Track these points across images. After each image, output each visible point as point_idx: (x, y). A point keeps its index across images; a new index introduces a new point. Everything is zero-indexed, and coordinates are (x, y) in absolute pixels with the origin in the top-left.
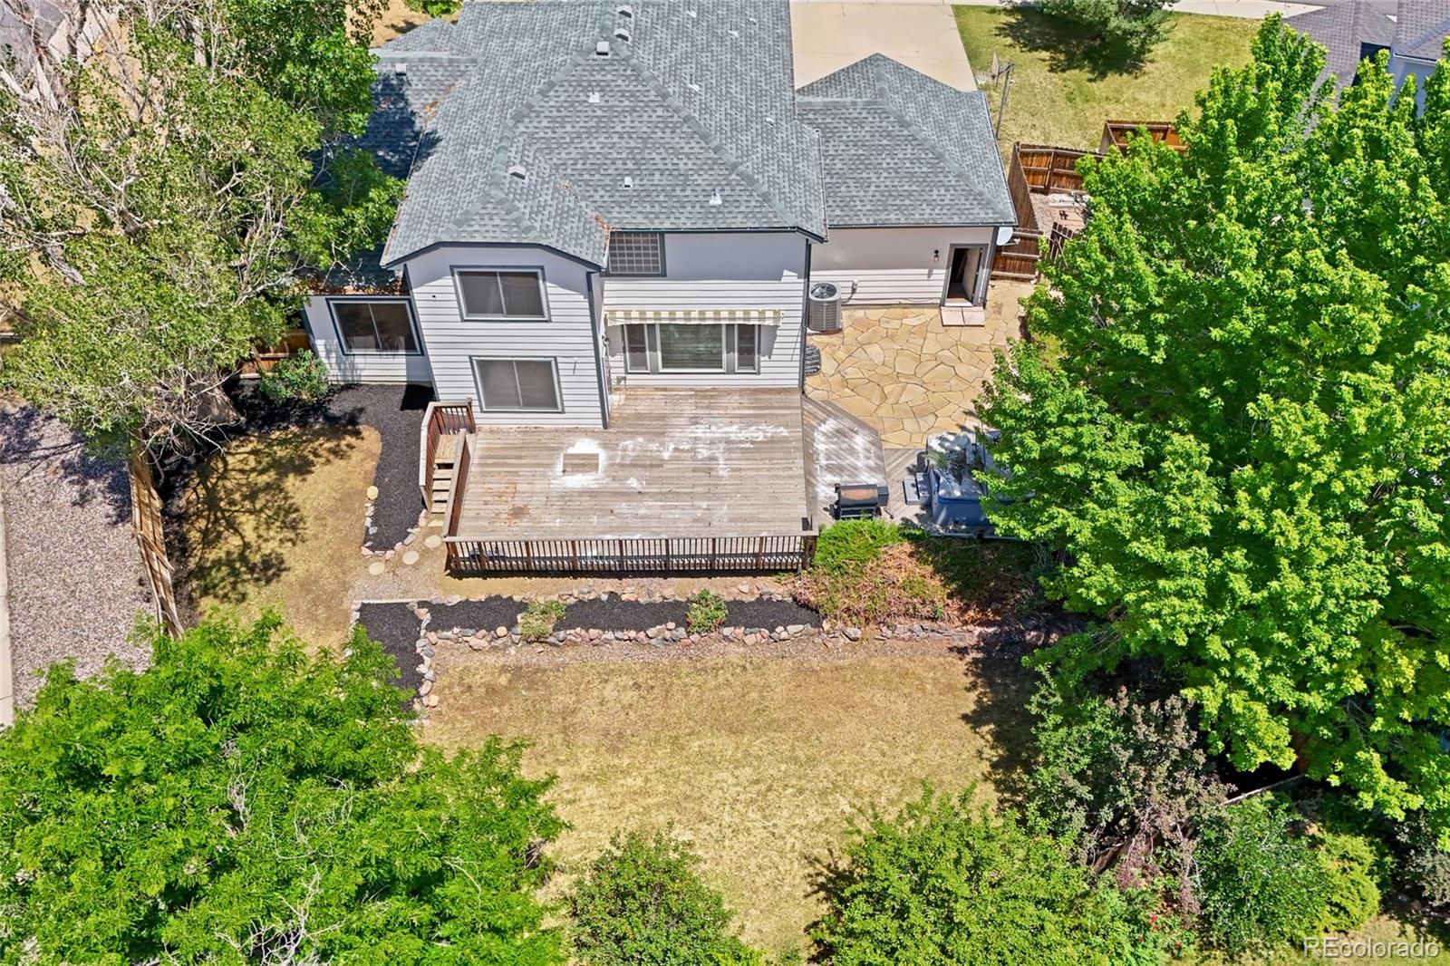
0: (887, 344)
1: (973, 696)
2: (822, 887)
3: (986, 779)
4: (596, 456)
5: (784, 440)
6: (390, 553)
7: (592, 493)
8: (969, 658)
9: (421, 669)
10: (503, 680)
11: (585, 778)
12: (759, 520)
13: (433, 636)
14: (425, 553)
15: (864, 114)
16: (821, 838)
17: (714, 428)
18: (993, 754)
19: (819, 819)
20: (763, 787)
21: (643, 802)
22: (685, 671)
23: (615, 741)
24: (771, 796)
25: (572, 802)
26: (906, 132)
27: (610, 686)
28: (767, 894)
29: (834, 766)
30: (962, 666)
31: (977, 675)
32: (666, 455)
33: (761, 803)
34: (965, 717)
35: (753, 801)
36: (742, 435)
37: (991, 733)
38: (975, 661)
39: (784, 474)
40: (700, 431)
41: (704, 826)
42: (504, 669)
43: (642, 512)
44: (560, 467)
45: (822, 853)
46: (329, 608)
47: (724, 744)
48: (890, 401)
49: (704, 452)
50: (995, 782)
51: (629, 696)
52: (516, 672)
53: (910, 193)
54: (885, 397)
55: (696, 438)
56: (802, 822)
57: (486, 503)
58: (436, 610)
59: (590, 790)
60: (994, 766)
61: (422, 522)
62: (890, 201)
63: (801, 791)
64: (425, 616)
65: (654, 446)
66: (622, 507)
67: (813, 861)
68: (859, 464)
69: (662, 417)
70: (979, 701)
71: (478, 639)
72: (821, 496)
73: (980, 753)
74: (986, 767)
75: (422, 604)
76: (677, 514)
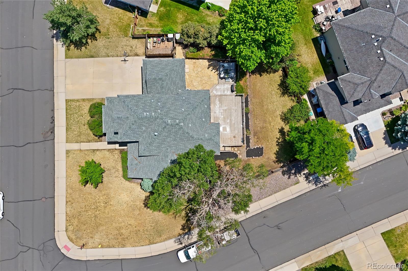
0: (193, 82)
1: (257, 75)
2: (284, 95)
3: (269, 75)
4: (223, 127)
5: (219, 99)
6: (238, 155)
7: (231, 127)
8: (251, 75)
9: (256, 148)
10: (256, 137)
11: (270, 125)
12: (235, 102)
13: (251, 147)
14: (238, 150)
15: (165, 82)
16: (278, 95)
17: (217, 110)
18: (266, 74)
19: (275, 95)
20: (271, 102)
21: (273, 117)
22: (254, 113)
23: (265, 121)
24: (272, 101)
25: (274, 126)
26: (169, 75)
27: (256, 123)
28: (285, 102)
29: (268, 94)
30: (252, 76)
31: (254, 74)
32: (223, 117)
33: (273, 103)
34: (261, 76)
35: (273, 104)
36: (218, 105)
37: (263, 73)
38: (251, 74)
39: (226, 99)
40: (217, 112)
41: (277, 109)
42: (254, 137)
43: (234, 119)
44: (225, 132)
45: (280, 95)
46: (247, 162)
47: (265, 107)
48: (207, 82)
49: (222, 111)
50: (270, 73)
51: (258, 120)
52: (254, 136)
53: (180, 76)
54: (206, 83)
55: (219, 112)
56: (276, 98)
57: (233, 142)
58: (247, 147)
59: (272, 124)
60: (267, 73)
61: (233, 151)
62: (181, 79)
63: (272, 98)
64: (248, 149)
65: (221, 119)
66: (233, 122)
67: (280, 96)
68: (223, 88)
69: (214, 118)
70: (258, 74)
71: (251, 141)
72: (230, 94)
73: (266, 75)
74: (268, 74)
75: (246, 149)
76: (234, 114)
